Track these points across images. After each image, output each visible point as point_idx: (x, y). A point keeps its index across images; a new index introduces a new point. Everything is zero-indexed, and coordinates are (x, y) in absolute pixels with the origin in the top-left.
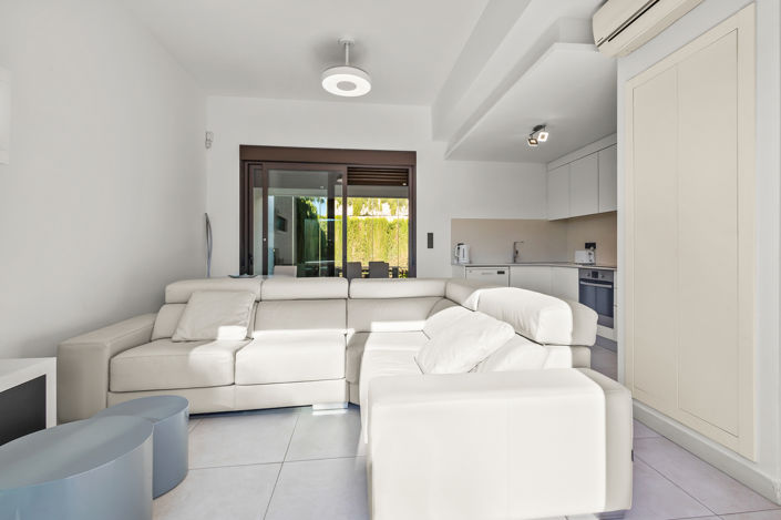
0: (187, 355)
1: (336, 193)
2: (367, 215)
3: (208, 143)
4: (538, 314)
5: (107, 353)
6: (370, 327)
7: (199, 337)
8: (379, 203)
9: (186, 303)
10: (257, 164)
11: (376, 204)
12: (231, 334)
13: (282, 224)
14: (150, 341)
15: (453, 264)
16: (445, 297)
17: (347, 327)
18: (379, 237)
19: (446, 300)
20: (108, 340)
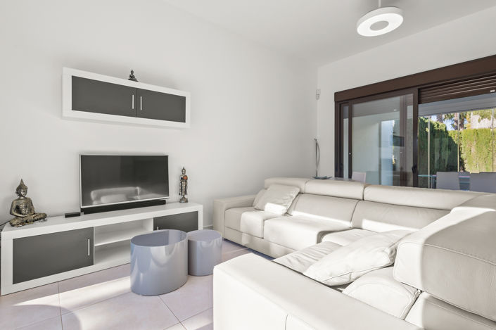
3: (318, 96)
5: (224, 208)
10: (347, 102)
14: (252, 206)
17: (351, 222)
20: (225, 203)
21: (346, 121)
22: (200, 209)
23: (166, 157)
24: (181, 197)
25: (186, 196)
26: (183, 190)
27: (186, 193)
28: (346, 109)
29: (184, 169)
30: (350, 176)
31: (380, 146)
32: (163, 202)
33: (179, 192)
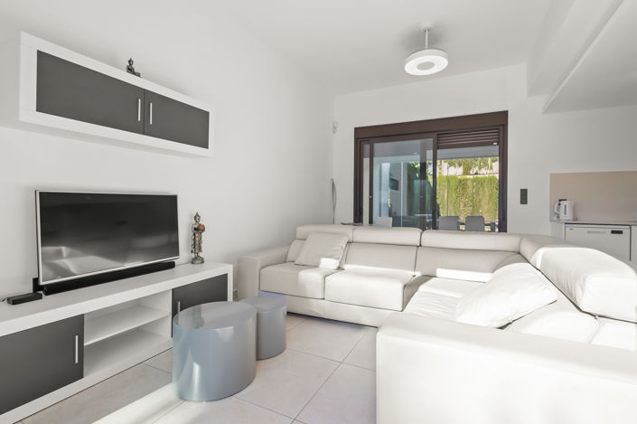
0: (298, 274)
1: (428, 157)
2: (476, 174)
3: (335, 128)
4: (584, 280)
5: (259, 267)
6: (435, 272)
7: (309, 264)
8: (489, 162)
9: (305, 240)
10: (367, 139)
11: (486, 164)
12: (328, 263)
13: (394, 184)
14: (285, 262)
15: (551, 221)
16: (519, 253)
17: (415, 270)
18: (487, 194)
19: (519, 256)
20: (259, 259)
21: (366, 161)
22: (228, 269)
23: (174, 198)
24: (193, 255)
25: (200, 254)
26: (196, 246)
27: (200, 250)
28: (367, 147)
29: (197, 215)
30: (371, 222)
31: (380, 189)
32: (171, 265)
33: (191, 248)
